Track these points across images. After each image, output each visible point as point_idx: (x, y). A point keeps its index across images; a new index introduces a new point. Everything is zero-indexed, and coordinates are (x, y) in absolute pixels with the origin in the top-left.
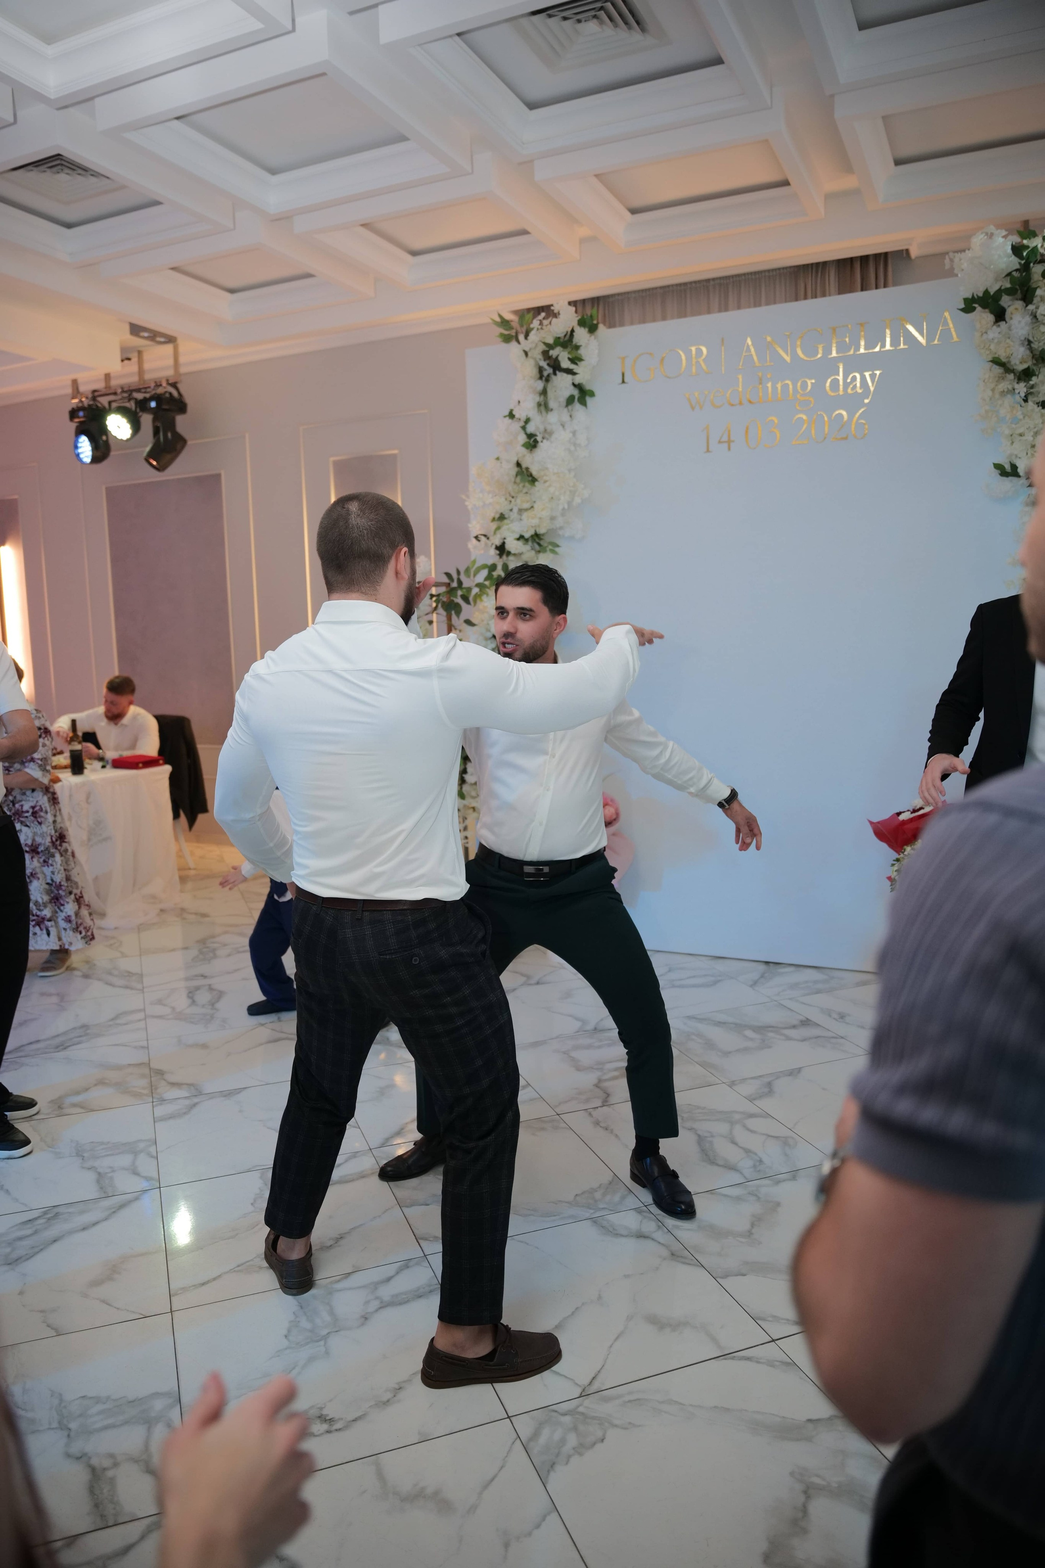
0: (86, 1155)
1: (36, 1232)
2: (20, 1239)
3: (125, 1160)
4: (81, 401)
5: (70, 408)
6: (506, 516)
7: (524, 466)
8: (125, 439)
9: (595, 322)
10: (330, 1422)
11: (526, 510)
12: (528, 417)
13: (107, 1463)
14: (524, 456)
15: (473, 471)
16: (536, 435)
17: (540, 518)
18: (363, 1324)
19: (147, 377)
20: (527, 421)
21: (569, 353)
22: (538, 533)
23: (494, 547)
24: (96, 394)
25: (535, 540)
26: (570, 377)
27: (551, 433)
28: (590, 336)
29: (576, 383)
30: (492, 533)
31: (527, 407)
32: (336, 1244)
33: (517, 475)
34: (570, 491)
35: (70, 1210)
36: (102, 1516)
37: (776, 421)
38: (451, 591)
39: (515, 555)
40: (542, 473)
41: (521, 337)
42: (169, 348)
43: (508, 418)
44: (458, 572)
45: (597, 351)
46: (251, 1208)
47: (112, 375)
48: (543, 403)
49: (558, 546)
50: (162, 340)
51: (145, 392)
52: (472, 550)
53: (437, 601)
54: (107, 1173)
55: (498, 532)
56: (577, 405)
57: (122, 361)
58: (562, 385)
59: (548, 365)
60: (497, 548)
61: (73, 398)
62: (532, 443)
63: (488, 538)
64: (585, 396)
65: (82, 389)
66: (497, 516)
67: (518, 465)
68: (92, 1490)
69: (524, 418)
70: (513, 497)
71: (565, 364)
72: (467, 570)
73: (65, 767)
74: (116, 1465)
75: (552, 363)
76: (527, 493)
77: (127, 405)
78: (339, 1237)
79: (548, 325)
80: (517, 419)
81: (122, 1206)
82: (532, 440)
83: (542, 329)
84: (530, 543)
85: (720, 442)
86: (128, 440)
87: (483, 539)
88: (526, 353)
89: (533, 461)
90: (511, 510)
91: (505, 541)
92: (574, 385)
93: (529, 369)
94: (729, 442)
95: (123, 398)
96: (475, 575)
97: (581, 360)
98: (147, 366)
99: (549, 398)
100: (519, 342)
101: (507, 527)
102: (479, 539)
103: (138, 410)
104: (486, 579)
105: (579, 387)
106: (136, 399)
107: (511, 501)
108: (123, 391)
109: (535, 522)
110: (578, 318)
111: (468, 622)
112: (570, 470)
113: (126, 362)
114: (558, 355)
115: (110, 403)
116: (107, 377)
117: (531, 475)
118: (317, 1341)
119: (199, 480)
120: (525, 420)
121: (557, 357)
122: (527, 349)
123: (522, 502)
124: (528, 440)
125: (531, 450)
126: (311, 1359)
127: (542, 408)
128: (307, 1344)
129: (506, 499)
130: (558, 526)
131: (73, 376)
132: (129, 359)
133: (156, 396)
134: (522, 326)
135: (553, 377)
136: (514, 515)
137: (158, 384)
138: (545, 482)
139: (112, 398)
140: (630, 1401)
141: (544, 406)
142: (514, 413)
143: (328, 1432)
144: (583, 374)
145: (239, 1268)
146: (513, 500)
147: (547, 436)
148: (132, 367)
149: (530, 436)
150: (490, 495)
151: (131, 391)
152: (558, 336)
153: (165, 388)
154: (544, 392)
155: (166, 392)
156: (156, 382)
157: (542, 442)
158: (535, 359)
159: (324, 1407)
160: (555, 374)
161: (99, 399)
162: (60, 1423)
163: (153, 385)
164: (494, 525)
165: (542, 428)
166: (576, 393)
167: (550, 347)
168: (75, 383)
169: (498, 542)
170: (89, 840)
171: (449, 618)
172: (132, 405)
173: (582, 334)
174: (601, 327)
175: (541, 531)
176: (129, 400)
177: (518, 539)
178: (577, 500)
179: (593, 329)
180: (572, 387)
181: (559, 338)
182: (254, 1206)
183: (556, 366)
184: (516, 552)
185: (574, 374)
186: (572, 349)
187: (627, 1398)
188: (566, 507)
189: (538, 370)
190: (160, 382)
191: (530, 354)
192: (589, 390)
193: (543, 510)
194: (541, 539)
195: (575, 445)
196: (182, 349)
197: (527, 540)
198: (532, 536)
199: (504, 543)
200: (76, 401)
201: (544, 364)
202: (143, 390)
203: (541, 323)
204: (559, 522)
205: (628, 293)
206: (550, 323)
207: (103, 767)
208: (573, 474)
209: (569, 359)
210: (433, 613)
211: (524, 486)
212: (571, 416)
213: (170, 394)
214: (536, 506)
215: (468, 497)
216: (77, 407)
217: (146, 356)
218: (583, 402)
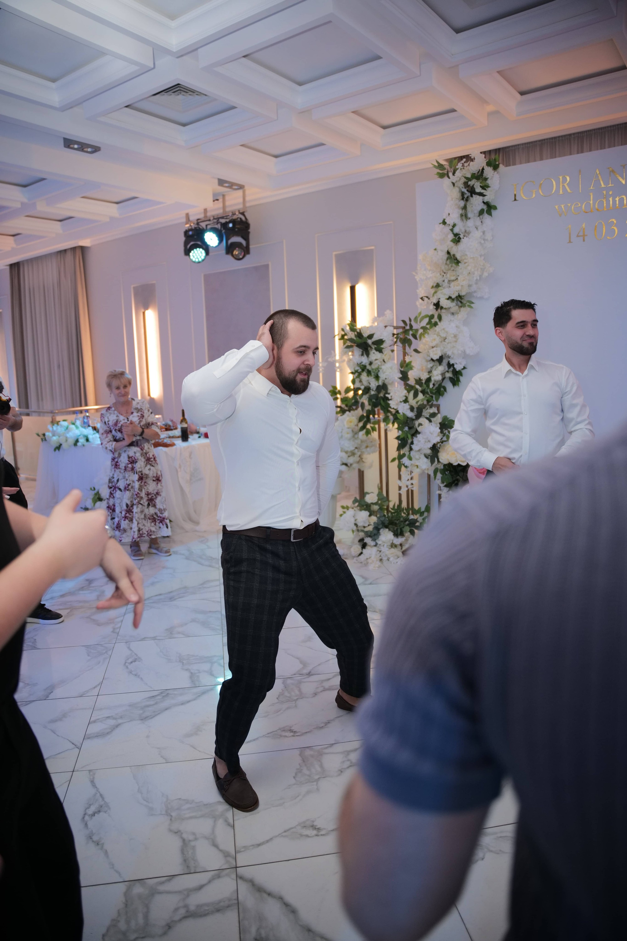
0: (184, 662)
1: (156, 703)
2: (148, 706)
3: (206, 667)
4: (191, 226)
5: (184, 230)
6: (440, 285)
7: (452, 253)
8: (214, 246)
9: (497, 163)
10: (318, 830)
11: (453, 281)
12: (455, 223)
13: (191, 837)
14: (452, 247)
15: (420, 257)
16: (460, 235)
17: (462, 286)
18: (339, 775)
19: (228, 209)
20: (454, 226)
21: (480, 183)
22: (460, 295)
23: (433, 304)
24: (199, 221)
25: (458, 299)
26: (481, 197)
27: (469, 233)
28: (494, 172)
29: (485, 201)
30: (432, 296)
31: (454, 217)
32: (326, 726)
33: (447, 260)
34: (481, 269)
35: (175, 692)
36: (188, 867)
37: (615, 222)
38: (406, 332)
39: (445, 309)
40: (463, 258)
41: (451, 174)
42: (240, 193)
43: (442, 224)
44: (410, 320)
45: (499, 181)
46: (277, 701)
47: (208, 210)
48: (464, 214)
49: (473, 303)
50: (236, 187)
51: (226, 219)
52: (419, 306)
53: (397, 338)
54: (195, 673)
55: (435, 295)
56: (486, 215)
57: (214, 201)
58: (476, 203)
59: (467, 191)
60: (434, 305)
61: (186, 224)
62: (457, 239)
63: (429, 299)
64: (491, 209)
65: (191, 218)
66: (435, 285)
67: (448, 253)
68: (183, 851)
69: (452, 224)
70: (445, 273)
71: (478, 190)
72: (416, 319)
73: (178, 437)
74: (196, 839)
75: (470, 190)
76: (453, 270)
77: (216, 226)
78: (327, 722)
79: (467, 166)
80: (448, 224)
81: (204, 693)
82: (457, 237)
83: (463, 168)
84: (455, 301)
85: (578, 236)
86: (216, 247)
87: (426, 299)
88: (454, 184)
89: (458, 251)
90: (444, 281)
91: (440, 300)
92: (483, 202)
93: (455, 193)
94: (584, 236)
95: (214, 223)
96: (420, 322)
97: (488, 187)
98: (227, 203)
99: (468, 211)
100: (449, 178)
101: (441, 291)
102: (423, 299)
103: (222, 229)
104: (427, 324)
105: (487, 204)
106: (221, 223)
107: (443, 276)
108: (214, 219)
109: (458, 288)
110: (486, 161)
111: (416, 351)
112: (481, 256)
113: (216, 201)
114: (474, 184)
115: (206, 226)
116: (205, 210)
117: (456, 259)
118: (313, 782)
119: (256, 268)
120: (453, 225)
121: (473, 186)
122: (454, 182)
123: (450, 276)
124: (454, 238)
125: (456, 244)
126: (309, 792)
127: (464, 217)
128: (307, 783)
129: (440, 274)
130: (473, 290)
131: (187, 211)
132: (218, 200)
133: (232, 220)
134: (451, 167)
135: (471, 198)
136: (446, 284)
137: (234, 213)
138: (465, 263)
139: (208, 223)
140: (501, 837)
141: (464, 216)
142: (446, 221)
143: (317, 835)
144: (490, 196)
145: (269, 735)
146: (445, 275)
147: (466, 235)
148: (219, 204)
149: (456, 235)
150: (431, 272)
151: (218, 218)
152: (474, 172)
153: (237, 215)
154: (465, 208)
155: (238, 218)
156: (232, 212)
157: (463, 238)
158: (459, 188)
159: (315, 821)
160: (472, 196)
161: (201, 224)
162: (166, 811)
163: (230, 214)
164: (433, 291)
165: (463, 230)
166: (485, 207)
167: (469, 179)
168: (187, 215)
169: (435, 302)
170: (191, 479)
171: (404, 349)
172: (219, 226)
173: (489, 172)
174: (501, 165)
175: (463, 294)
176: (217, 223)
177: (448, 299)
178: (486, 274)
179: (496, 168)
180: (483, 204)
181: (474, 174)
182: (278, 700)
183: (472, 192)
184: (447, 307)
185: (484, 196)
186: (483, 180)
187: (499, 835)
188: (478, 278)
189: (461, 194)
190: (235, 212)
191: (456, 185)
192: (493, 205)
193: (464, 280)
194: (462, 299)
195: (484, 240)
196: (247, 192)
197: (453, 300)
198: (456, 297)
199: (439, 302)
200: (188, 226)
201: (465, 190)
202: (225, 217)
203: (463, 165)
204: (474, 288)
205: (518, 145)
206: (469, 165)
207: (199, 437)
208: (483, 258)
209: (481, 186)
210: (394, 345)
211: (452, 266)
212: (482, 222)
213: (241, 219)
214: (459, 278)
215: (417, 273)
216: (188, 229)
217: (227, 198)
218: (489, 213)
